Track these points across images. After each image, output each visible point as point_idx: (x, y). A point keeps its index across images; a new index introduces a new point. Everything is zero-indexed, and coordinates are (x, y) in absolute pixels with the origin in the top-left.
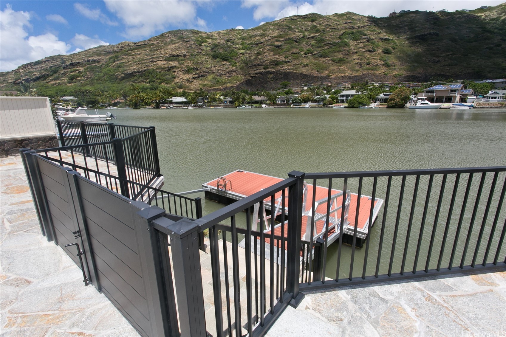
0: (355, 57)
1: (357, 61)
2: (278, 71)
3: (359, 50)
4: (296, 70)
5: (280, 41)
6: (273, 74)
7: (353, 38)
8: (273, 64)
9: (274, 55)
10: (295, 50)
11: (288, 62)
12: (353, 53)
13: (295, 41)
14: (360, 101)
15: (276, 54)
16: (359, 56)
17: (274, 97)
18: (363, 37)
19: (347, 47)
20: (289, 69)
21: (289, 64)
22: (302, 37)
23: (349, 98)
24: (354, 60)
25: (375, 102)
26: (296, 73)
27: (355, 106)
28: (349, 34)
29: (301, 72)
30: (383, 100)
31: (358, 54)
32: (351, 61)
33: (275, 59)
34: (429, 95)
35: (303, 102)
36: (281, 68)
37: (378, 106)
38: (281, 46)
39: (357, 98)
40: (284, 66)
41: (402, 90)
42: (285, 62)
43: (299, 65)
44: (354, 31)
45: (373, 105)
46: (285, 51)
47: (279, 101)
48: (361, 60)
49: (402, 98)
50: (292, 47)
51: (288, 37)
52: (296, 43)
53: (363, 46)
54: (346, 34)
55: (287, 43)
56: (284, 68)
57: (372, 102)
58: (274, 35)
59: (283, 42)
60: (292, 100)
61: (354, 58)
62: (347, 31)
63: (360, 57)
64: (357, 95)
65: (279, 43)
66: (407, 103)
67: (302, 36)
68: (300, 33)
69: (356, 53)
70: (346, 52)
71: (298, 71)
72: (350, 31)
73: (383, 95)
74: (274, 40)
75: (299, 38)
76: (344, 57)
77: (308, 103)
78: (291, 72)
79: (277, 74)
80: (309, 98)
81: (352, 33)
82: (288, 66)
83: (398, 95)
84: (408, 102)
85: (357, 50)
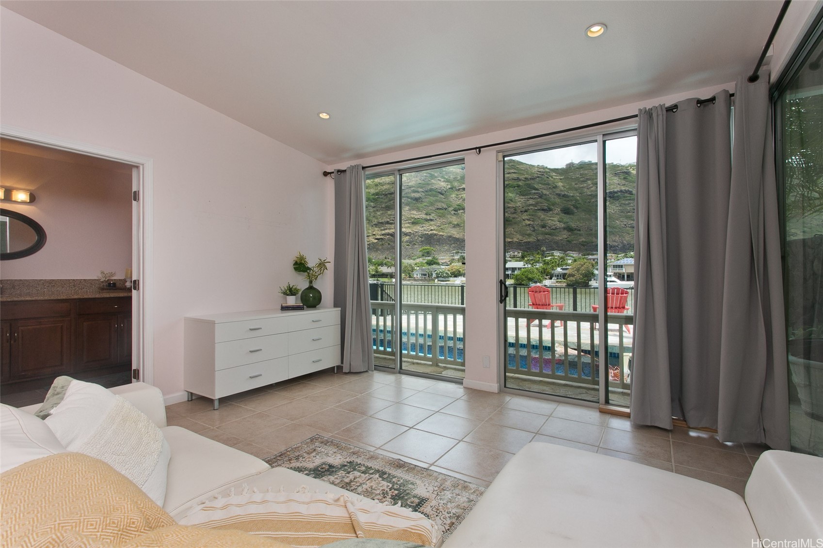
0: (525, 216)
1: (528, 222)
2: (416, 232)
3: (529, 208)
4: (443, 232)
5: (418, 192)
6: (409, 236)
7: (520, 192)
8: (408, 223)
9: (410, 210)
10: (440, 205)
11: (431, 220)
12: (521, 212)
13: (439, 192)
14: (530, 276)
15: (413, 209)
16: (530, 215)
17: (410, 269)
18: (534, 191)
19: (512, 203)
20: (431, 230)
21: (432, 223)
22: (449, 188)
23: (516, 272)
24: (524, 220)
25: (551, 278)
26: (443, 236)
27: (524, 282)
28: (514, 187)
29: (449, 234)
30: (562, 276)
31: (528, 213)
32: (520, 222)
33: (412, 216)
34: (618, 270)
35: (453, 276)
36: (421, 229)
37: (555, 283)
38: (420, 198)
39: (525, 272)
40: (424, 225)
41: (582, 263)
42: (427, 220)
43: (447, 225)
44: (520, 183)
45: (547, 282)
46: (425, 206)
47: (417, 275)
48: (533, 221)
49: (583, 274)
50: (436, 201)
51: (429, 187)
52: (442, 196)
53: (534, 203)
54: (510, 187)
55: (428, 195)
56: (425, 228)
57: (546, 279)
58: (410, 184)
59: (423, 194)
60: (436, 274)
61: (523, 218)
62: (510, 182)
63: (532, 217)
64: (525, 268)
65: (417, 195)
66: (591, 280)
67: (449, 186)
68: (447, 183)
69: (526, 211)
70: (512, 210)
71: (446, 233)
72: (515, 183)
73: (561, 269)
74: (410, 190)
75: (445, 189)
76: (509, 217)
77: (460, 278)
78: (435, 235)
79: (416, 236)
80: (459, 271)
81: (518, 186)
82: (431, 225)
83: (578, 270)
84: (593, 280)
85: (526, 208)
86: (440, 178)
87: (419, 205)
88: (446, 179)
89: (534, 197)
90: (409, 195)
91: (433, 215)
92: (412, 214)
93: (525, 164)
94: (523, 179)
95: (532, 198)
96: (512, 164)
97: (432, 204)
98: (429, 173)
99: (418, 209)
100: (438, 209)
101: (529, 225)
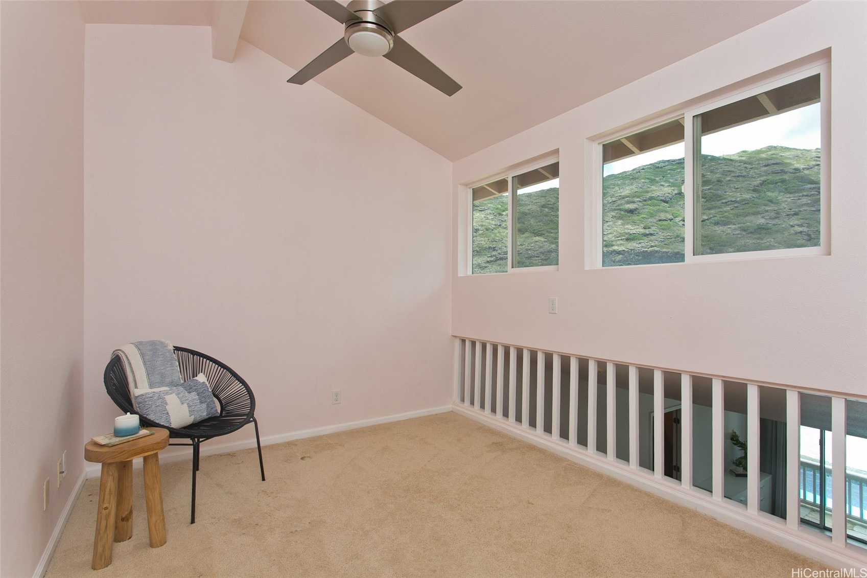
86: (662, 183)
87: (635, 218)
88: (672, 183)
89: (810, 193)
90: (621, 207)
91: (653, 228)
92: (626, 229)
93: (794, 149)
94: (791, 171)
95: (807, 196)
96: (773, 152)
97: (652, 215)
98: (648, 179)
99: (634, 223)
100: (660, 220)
101: (801, 232)
